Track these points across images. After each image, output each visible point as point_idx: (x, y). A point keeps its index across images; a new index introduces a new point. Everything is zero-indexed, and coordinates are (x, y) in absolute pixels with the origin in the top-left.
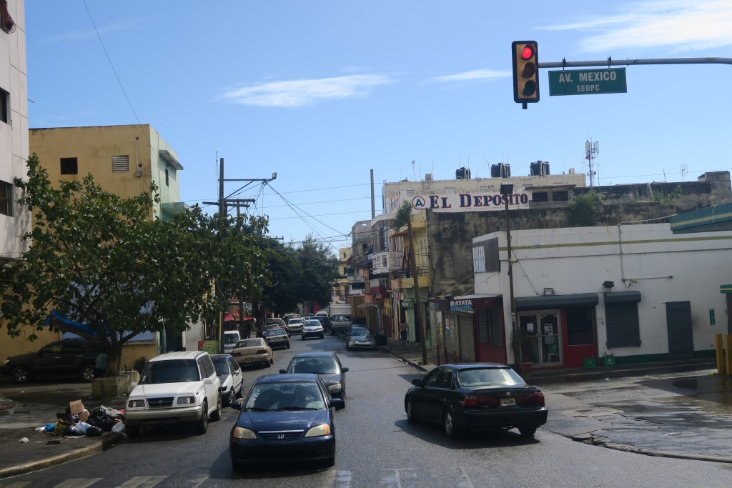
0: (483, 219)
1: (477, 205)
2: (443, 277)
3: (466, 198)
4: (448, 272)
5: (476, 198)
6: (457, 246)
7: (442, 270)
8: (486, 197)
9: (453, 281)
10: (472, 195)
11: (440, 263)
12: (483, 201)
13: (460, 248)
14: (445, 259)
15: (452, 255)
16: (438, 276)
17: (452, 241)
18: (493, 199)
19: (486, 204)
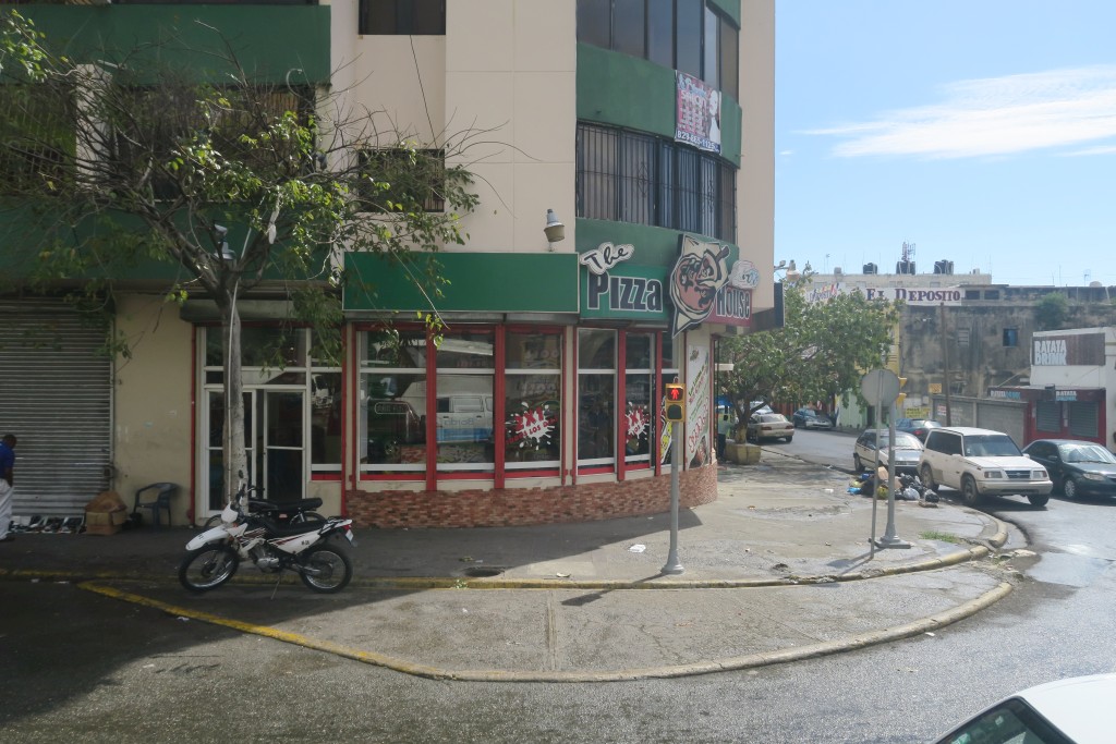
0: (953, 314)
1: (911, 299)
2: (912, 366)
3: (901, 292)
4: (917, 361)
5: (911, 293)
6: (926, 338)
7: (911, 360)
8: (920, 293)
9: (921, 371)
10: (907, 290)
11: (910, 353)
12: (917, 296)
13: (930, 340)
14: (915, 349)
15: (922, 345)
16: (907, 365)
17: (922, 332)
18: (927, 295)
19: (920, 299)
